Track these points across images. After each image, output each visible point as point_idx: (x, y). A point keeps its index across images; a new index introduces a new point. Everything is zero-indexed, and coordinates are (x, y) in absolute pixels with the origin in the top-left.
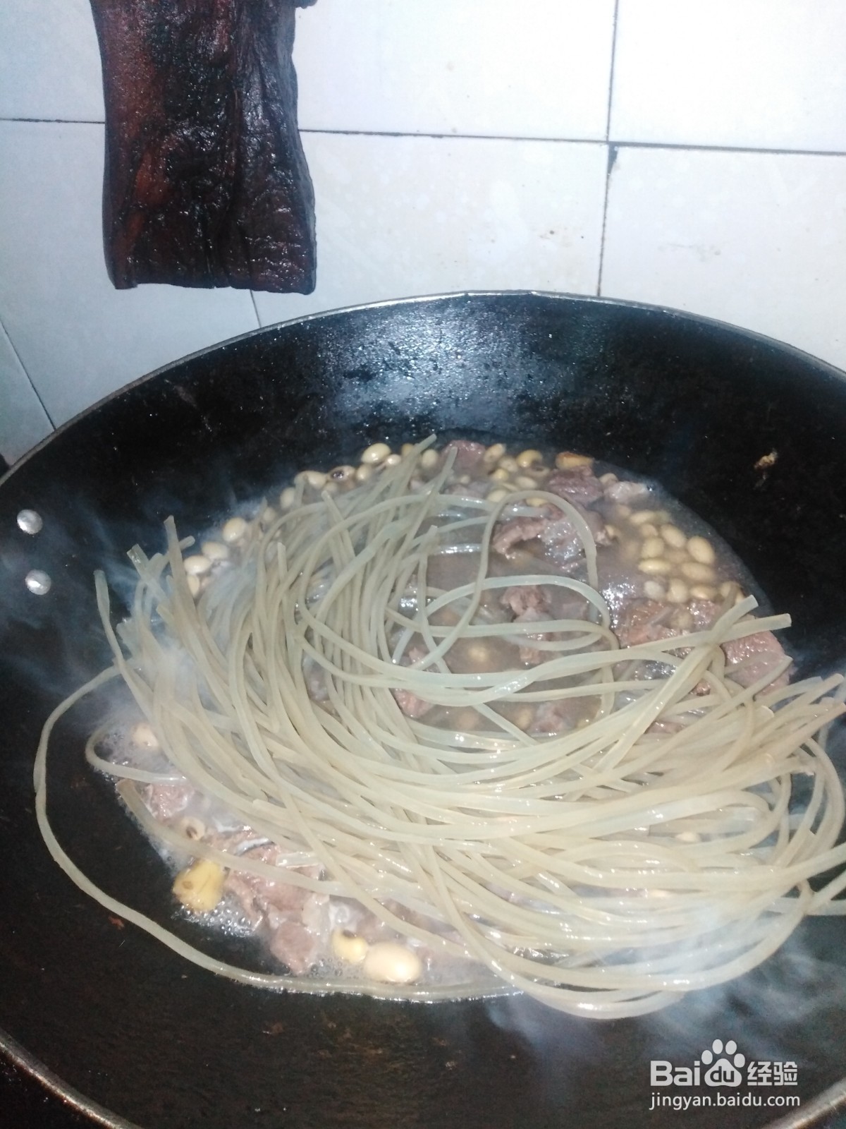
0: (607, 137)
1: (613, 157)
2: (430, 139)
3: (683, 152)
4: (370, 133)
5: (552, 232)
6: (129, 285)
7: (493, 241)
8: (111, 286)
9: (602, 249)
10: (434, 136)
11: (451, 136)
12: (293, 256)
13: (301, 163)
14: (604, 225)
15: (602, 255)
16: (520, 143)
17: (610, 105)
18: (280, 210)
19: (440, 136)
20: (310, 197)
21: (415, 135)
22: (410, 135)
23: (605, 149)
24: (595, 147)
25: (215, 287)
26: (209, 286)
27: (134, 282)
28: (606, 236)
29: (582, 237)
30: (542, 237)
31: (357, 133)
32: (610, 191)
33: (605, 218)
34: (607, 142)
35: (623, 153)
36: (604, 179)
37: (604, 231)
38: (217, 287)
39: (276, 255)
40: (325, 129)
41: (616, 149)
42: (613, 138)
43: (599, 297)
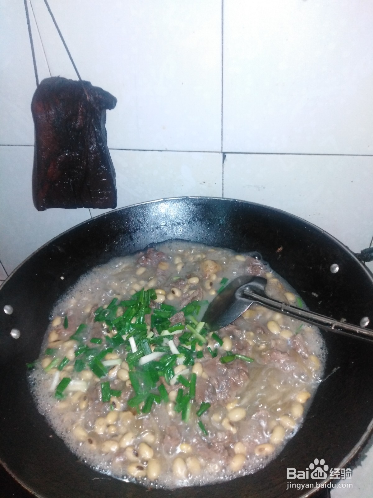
0: (222, 151)
1: (224, 157)
2: (157, 152)
3: (249, 155)
4: (135, 150)
5: (204, 182)
6: (43, 209)
7: (183, 186)
8: (36, 210)
9: (223, 188)
10: (159, 151)
11: (165, 151)
12: (108, 195)
13: (110, 163)
14: (223, 179)
15: (223, 189)
16: (191, 153)
17: (222, 140)
18: (103, 180)
19: (161, 151)
20: (114, 174)
21: (152, 150)
22: (150, 150)
23: (221, 155)
24: (218, 154)
25: (78, 208)
26: (75, 208)
27: (45, 208)
28: (224, 183)
29: (215, 184)
30: (201, 184)
31: (130, 150)
32: (224, 168)
33: (223, 177)
34: (222, 152)
35: (228, 156)
36: (222, 165)
37: (223, 182)
38: (79, 208)
39: (102, 195)
40: (118, 148)
41: (225, 154)
42: (224, 151)
43: (223, 198)
